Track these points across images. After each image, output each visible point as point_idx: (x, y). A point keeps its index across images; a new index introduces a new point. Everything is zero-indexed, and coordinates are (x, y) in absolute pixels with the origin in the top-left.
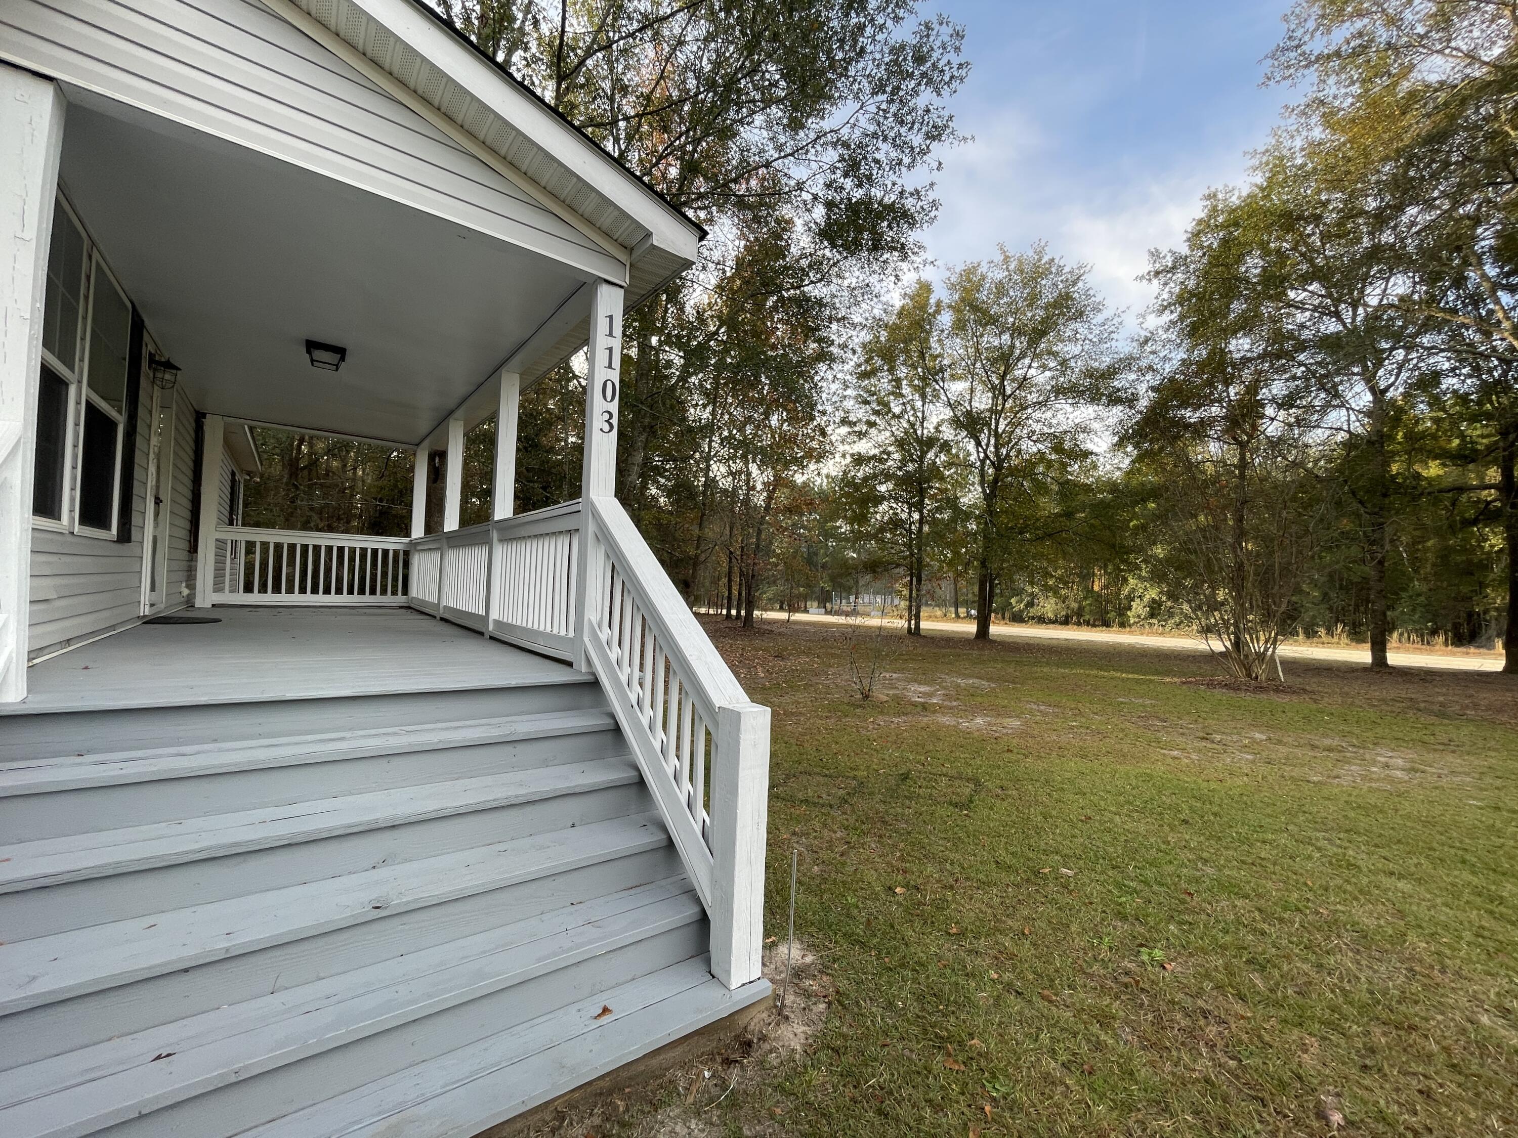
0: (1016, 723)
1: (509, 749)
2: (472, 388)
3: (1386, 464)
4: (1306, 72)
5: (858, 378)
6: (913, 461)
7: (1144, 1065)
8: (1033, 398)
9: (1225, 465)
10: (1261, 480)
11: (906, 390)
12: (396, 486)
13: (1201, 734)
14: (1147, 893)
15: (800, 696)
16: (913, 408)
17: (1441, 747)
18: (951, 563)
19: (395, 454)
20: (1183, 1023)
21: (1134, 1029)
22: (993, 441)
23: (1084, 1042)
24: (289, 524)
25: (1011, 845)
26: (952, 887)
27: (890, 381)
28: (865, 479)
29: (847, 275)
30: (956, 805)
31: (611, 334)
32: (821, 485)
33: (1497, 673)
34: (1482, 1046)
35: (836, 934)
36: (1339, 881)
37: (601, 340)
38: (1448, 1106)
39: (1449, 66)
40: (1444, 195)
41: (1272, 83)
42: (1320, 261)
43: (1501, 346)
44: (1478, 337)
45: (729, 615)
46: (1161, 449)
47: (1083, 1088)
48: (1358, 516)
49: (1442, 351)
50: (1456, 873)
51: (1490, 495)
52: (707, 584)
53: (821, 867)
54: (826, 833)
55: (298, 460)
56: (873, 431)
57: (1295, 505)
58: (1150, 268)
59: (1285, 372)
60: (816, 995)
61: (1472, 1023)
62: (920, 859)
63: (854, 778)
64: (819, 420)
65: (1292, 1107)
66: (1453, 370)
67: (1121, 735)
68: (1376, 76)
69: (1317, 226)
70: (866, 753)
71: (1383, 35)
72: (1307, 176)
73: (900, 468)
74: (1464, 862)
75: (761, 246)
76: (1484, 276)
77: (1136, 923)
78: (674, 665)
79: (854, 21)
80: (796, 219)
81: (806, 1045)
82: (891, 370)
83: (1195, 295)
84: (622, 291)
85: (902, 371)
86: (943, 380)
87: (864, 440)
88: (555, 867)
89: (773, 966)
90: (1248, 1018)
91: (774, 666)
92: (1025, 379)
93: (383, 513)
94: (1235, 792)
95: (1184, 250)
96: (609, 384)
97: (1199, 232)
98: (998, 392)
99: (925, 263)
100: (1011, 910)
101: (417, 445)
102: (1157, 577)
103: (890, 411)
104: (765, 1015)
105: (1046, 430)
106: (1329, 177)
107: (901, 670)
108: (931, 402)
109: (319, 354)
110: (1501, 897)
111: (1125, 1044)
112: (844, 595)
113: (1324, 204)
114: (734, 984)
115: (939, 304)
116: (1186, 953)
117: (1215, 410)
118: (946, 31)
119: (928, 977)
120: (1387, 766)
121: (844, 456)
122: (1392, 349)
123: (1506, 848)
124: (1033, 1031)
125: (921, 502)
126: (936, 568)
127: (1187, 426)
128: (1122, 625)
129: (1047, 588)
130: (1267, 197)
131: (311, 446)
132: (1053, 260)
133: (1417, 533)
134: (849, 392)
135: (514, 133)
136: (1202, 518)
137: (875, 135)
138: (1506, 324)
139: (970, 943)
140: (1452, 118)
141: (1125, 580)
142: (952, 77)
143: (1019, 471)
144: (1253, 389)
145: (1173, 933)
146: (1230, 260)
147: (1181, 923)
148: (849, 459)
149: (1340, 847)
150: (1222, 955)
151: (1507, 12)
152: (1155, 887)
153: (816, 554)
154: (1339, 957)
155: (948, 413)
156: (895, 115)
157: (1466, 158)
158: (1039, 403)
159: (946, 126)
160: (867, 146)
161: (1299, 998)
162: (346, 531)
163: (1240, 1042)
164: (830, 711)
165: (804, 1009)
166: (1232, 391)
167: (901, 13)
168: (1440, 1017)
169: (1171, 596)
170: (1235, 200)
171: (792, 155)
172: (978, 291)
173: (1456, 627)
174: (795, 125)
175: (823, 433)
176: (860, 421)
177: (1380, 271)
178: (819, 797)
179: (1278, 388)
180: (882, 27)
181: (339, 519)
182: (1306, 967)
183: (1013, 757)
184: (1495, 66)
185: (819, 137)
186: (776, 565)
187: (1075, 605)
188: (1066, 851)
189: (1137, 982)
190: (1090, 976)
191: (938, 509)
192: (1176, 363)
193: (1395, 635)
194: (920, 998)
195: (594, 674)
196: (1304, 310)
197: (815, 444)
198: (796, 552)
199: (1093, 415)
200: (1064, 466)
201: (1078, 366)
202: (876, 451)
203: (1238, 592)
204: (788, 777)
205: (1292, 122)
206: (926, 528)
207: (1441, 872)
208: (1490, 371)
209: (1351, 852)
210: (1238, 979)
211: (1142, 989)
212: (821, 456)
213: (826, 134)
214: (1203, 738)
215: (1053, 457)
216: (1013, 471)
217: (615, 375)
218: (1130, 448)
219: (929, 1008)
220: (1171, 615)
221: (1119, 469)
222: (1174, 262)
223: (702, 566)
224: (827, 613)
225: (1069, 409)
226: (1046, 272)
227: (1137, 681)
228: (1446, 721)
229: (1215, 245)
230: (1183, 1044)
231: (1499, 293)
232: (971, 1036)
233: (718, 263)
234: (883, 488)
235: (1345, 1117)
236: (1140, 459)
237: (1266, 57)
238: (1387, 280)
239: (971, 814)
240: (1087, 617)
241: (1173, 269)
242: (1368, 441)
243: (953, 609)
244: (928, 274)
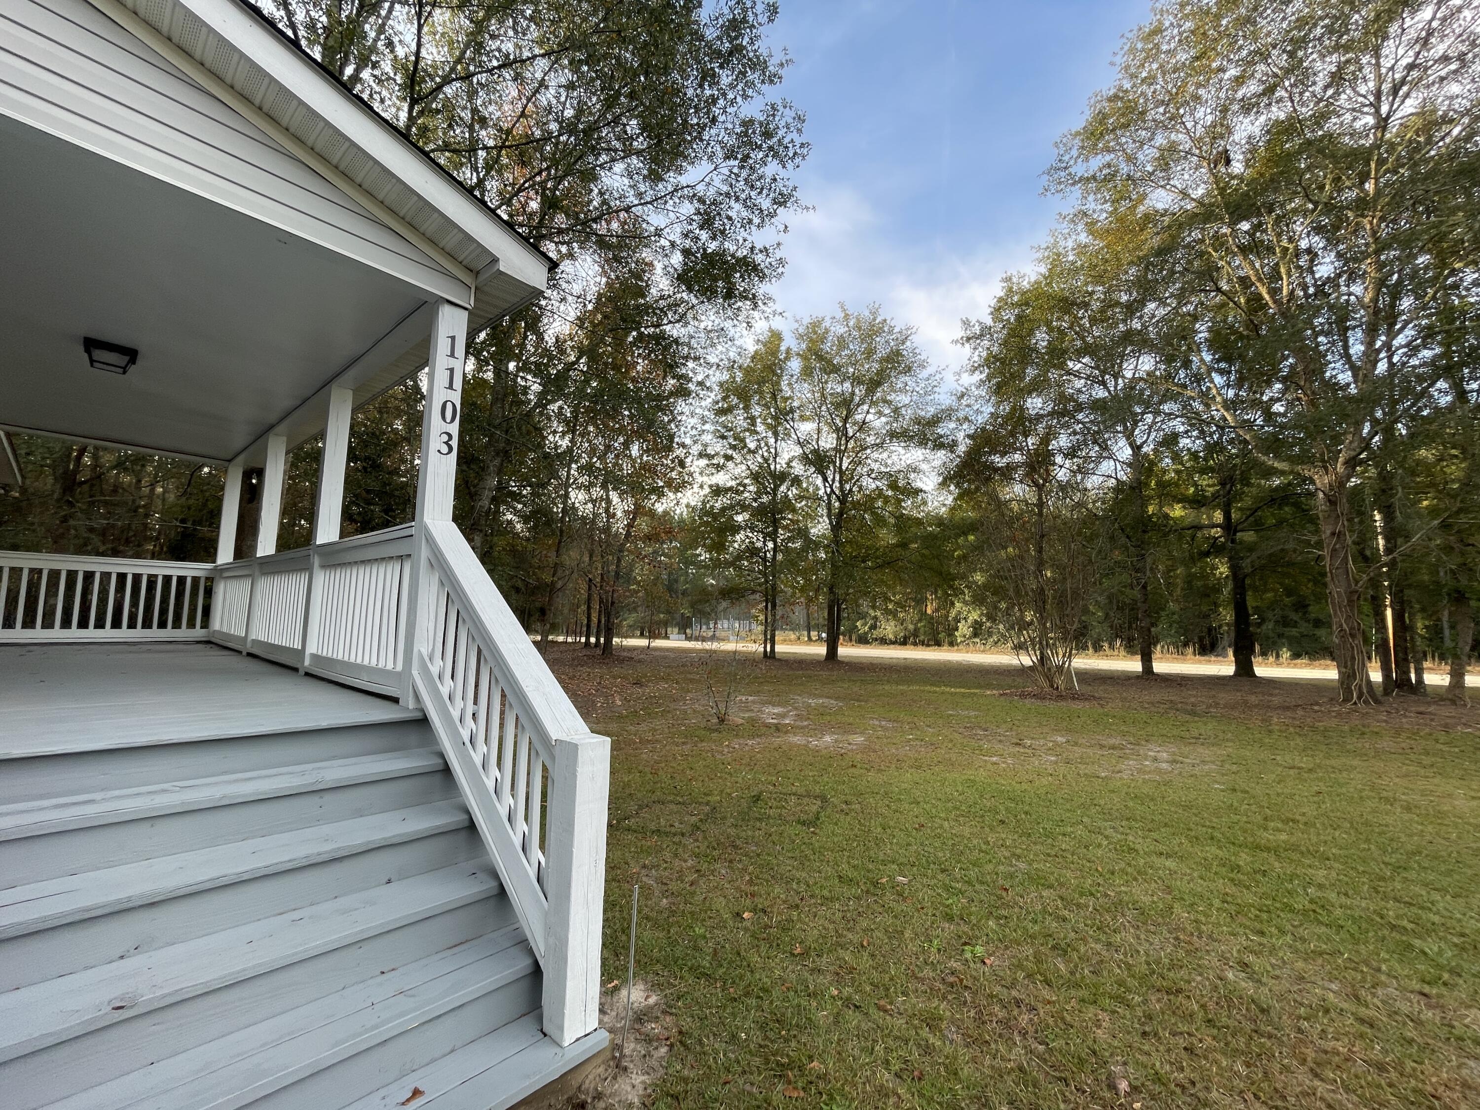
0: (860, 739)
1: (315, 800)
2: (299, 403)
3: (1144, 506)
4: (1073, 188)
5: (716, 414)
6: (767, 493)
7: (968, 1062)
8: (871, 440)
9: (1027, 504)
10: (1055, 518)
11: (760, 428)
12: (205, 505)
13: (1015, 741)
14: (970, 893)
15: (657, 723)
16: (767, 445)
17: (1194, 741)
18: (803, 590)
19: (206, 470)
20: (1001, 1015)
21: (959, 1027)
22: (837, 478)
23: (914, 1048)
24: (59, 546)
25: (853, 858)
26: (797, 906)
27: (745, 419)
28: (723, 509)
29: (703, 318)
30: (803, 823)
31: (452, 355)
32: (681, 514)
33: (1230, 677)
34: (1229, 1000)
35: (682, 969)
36: (1123, 865)
37: (441, 359)
38: (1206, 1058)
39: (1170, 198)
40: (1172, 295)
41: (1048, 193)
42: (1089, 339)
43: (1217, 415)
44: (1201, 408)
45: (587, 643)
46: (977, 489)
47: (913, 1096)
48: (1127, 549)
49: (1177, 417)
50: (1208, 848)
51: (1217, 532)
52: (566, 611)
53: (670, 900)
54: (677, 862)
55: (76, 471)
56: (730, 464)
57: (1080, 538)
58: (962, 334)
59: (1068, 427)
60: (658, 1039)
61: (1221, 979)
62: (767, 881)
63: (707, 804)
64: (680, 452)
65: (1089, 1082)
66: (1186, 432)
67: (950, 745)
68: (1121, 198)
69: (1086, 311)
70: (720, 778)
71: (1124, 168)
72: (1077, 271)
73: (755, 500)
74: (1212, 838)
75: (621, 284)
76: (1202, 360)
77: (962, 922)
78: (510, 697)
79: (708, 92)
80: (656, 263)
81: (644, 1096)
82: (747, 408)
83: (998, 360)
84: (466, 313)
85: (756, 410)
86: (793, 420)
87: (722, 473)
88: (362, 931)
89: (614, 1014)
90: (1054, 1002)
91: (632, 694)
92: (864, 422)
93: (186, 535)
94: (1042, 791)
95: (989, 321)
96: (449, 405)
97: (1000, 308)
98: (841, 433)
99: (774, 313)
100: (850, 923)
101: (230, 461)
102: (978, 600)
103: (745, 446)
104: (601, 1070)
105: (883, 469)
106: (1093, 273)
107: (757, 693)
108: (783, 439)
109: (100, 355)
110: (1238, 866)
111: (951, 1043)
112: (703, 621)
113: (1091, 294)
114: (568, 1038)
115: (788, 351)
116: (1002, 947)
117: (1017, 457)
118: (789, 114)
119: (771, 1003)
120: (1155, 759)
121: (701, 487)
122: (1143, 413)
123: (1241, 824)
124: (869, 1044)
125: (775, 531)
126: (789, 594)
127: (996, 470)
128: (951, 644)
129: (887, 612)
130: (1049, 284)
131: (95, 457)
132: (885, 320)
133: (1170, 563)
134: (707, 427)
135: (347, 144)
136: (1010, 550)
137: (728, 195)
138: (1218, 399)
139: (814, 962)
140: (1173, 237)
141: (953, 604)
142: (795, 154)
143: (861, 505)
144: (1045, 440)
145: (992, 929)
146: (1024, 334)
147: (998, 918)
148: (707, 490)
149: (1122, 833)
150: (1032, 944)
151: (1205, 164)
152: (978, 887)
153: (676, 581)
154: (1124, 934)
155: (798, 451)
156: (745, 180)
157: (1185, 269)
158: (877, 445)
159: (791, 196)
160: (721, 203)
161: (1094, 977)
162: (138, 556)
163: (1048, 1026)
164: (686, 737)
165: (645, 1056)
166: (1030, 441)
167: (750, 92)
168: (1199, 978)
169: (991, 617)
170: (1025, 285)
171: (650, 203)
172: (823, 342)
173: (1201, 639)
174: (655, 177)
175: (682, 464)
176: (717, 454)
177: (1132, 351)
178: (672, 826)
179: (1063, 441)
180: (733, 102)
181: (127, 541)
182: (1098, 947)
183: (856, 771)
184: (1200, 202)
185: (676, 190)
186: (639, 591)
187: (911, 627)
188: (902, 860)
189: (961, 980)
190: (922, 980)
191: (789, 539)
192: (986, 416)
193: (1159, 647)
194: (763, 1027)
195: (422, 710)
196: (1080, 378)
197: (674, 474)
198: (657, 578)
199: (921, 458)
200: (899, 501)
201: (908, 413)
202: (733, 483)
203: (1041, 615)
204: (641, 807)
205: (1065, 227)
206: (780, 557)
207: (1197, 849)
208: (1211, 435)
209: (1131, 838)
210: (1045, 966)
211: (966, 987)
212: (679, 487)
213: (683, 188)
214: (1017, 744)
215: (890, 493)
216: (856, 505)
217: (456, 397)
218: (952, 487)
219: (771, 1035)
220: (990, 634)
221: (944, 505)
222: (982, 330)
223: (560, 594)
224: (688, 639)
225: (902, 451)
226: (879, 332)
227: (963, 695)
228: (1196, 719)
229: (1012, 320)
230: (1000, 1036)
231: (1213, 374)
232: (811, 1058)
233: (578, 297)
234: (739, 518)
235: (1130, 1085)
236: (960, 497)
237: (1044, 173)
238: (1138, 357)
239: (818, 831)
240: (922, 638)
241: (981, 336)
242: (1130, 487)
243: (806, 633)
244: (778, 324)
